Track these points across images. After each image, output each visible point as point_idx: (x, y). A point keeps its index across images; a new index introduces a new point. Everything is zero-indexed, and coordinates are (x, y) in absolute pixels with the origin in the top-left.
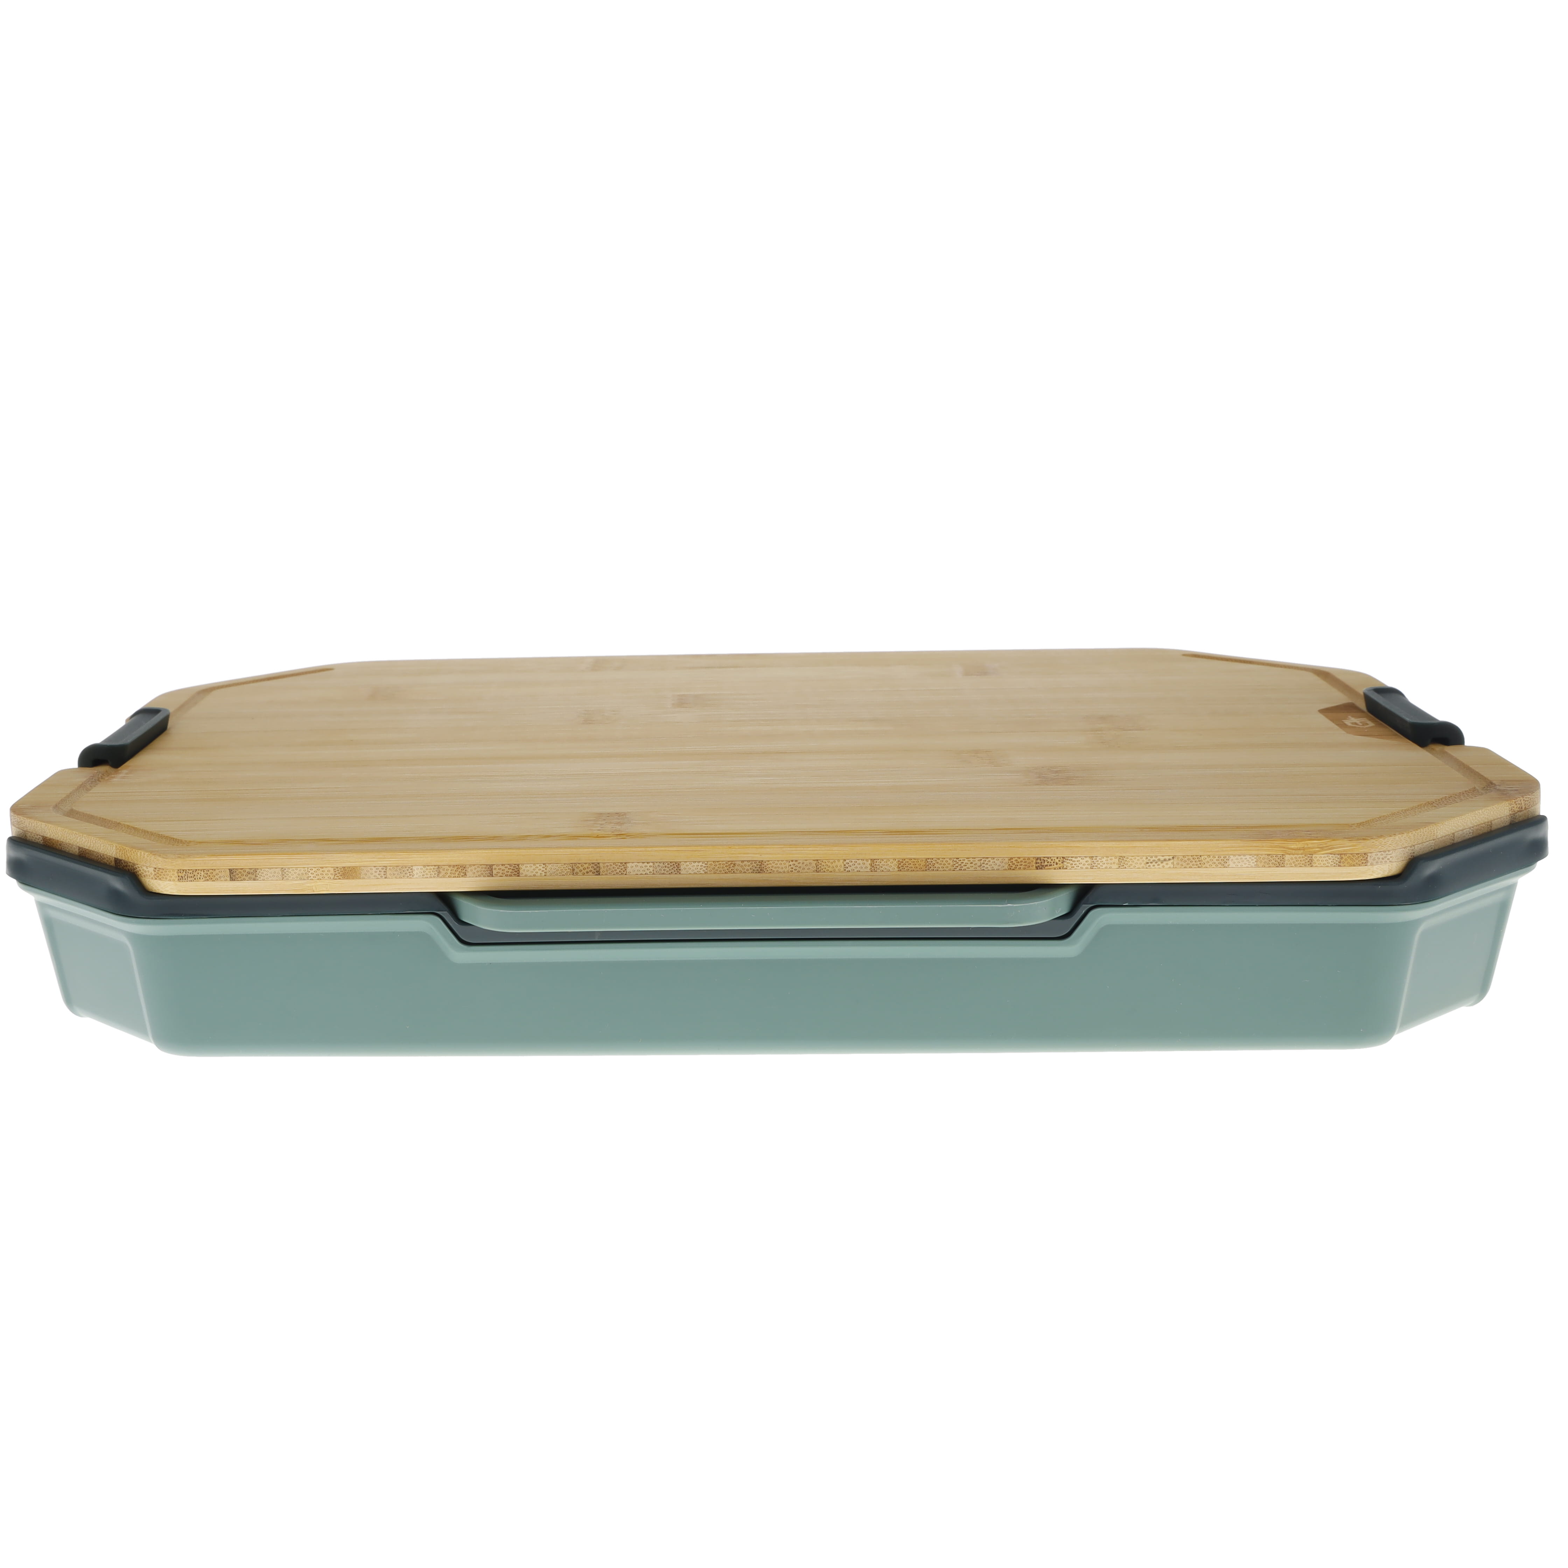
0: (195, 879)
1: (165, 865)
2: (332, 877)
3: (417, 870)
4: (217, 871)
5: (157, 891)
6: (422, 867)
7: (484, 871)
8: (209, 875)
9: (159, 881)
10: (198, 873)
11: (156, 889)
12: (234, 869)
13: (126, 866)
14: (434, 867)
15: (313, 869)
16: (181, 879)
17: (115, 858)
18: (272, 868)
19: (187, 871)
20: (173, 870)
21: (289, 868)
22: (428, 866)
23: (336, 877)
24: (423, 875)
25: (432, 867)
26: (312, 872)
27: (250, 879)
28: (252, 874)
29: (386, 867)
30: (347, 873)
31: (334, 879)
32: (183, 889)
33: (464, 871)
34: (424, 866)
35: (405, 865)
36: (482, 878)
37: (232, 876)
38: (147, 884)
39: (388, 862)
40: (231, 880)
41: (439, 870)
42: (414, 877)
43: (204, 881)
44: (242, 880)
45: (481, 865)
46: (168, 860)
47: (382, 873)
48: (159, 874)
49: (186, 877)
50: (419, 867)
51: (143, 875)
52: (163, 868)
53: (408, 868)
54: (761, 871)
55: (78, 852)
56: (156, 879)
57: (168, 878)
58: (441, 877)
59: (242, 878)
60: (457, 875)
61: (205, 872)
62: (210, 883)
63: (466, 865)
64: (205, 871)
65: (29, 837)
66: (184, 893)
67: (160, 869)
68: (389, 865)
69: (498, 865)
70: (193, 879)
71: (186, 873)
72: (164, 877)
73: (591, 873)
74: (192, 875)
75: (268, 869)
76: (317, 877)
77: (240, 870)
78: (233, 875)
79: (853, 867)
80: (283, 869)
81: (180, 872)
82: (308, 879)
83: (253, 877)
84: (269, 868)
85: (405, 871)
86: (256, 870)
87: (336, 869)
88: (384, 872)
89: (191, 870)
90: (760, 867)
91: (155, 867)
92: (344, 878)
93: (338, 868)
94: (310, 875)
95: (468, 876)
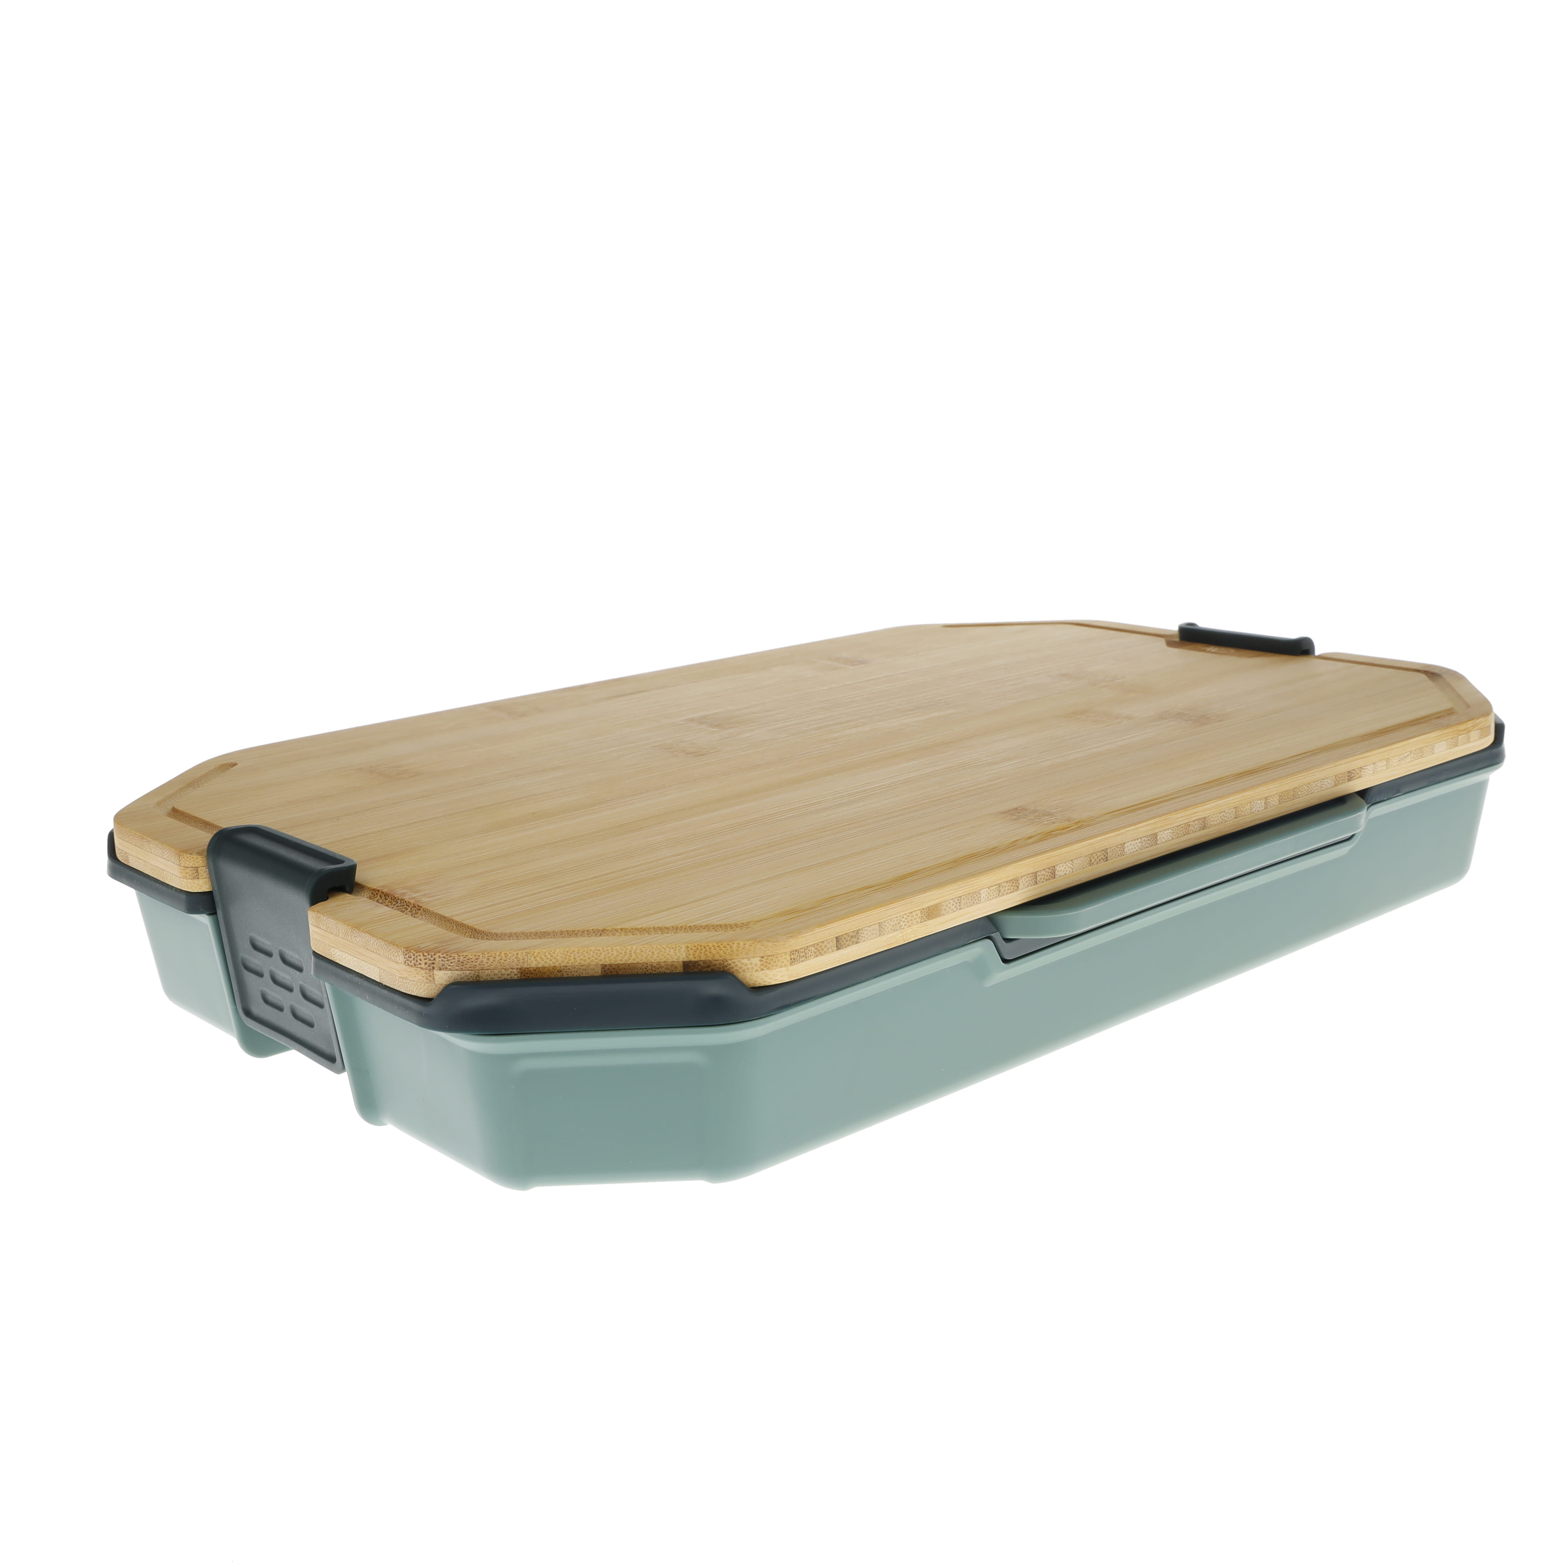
0: (806, 958)
1: (777, 950)
2: (919, 920)
3: (984, 893)
4: (826, 943)
5: (763, 984)
6: (987, 889)
7: (1031, 880)
8: (819, 949)
9: (767, 971)
10: (809, 950)
11: (761, 982)
12: (840, 936)
13: (709, 966)
14: (996, 887)
15: (904, 916)
16: (793, 961)
17: (684, 962)
18: (872, 925)
19: (800, 950)
20: (786, 953)
21: (885, 922)
22: (992, 886)
23: (922, 920)
24: (988, 898)
25: (994, 887)
26: (903, 920)
27: (853, 943)
28: (855, 937)
29: (961, 897)
30: (931, 913)
31: (921, 922)
32: (795, 972)
33: (1017, 884)
34: (989, 888)
35: (975, 890)
36: (1030, 888)
37: (838, 945)
38: (748, 980)
39: (961, 892)
40: (837, 950)
41: (999, 889)
42: (982, 901)
43: (814, 958)
44: (846, 947)
45: (1029, 874)
46: (779, 943)
47: (958, 907)
48: (767, 962)
49: (798, 958)
50: (985, 890)
51: (741, 971)
52: (773, 954)
53: (977, 894)
54: (1204, 827)
55: (600, 972)
56: (763, 969)
57: (780, 964)
58: (1001, 896)
59: (847, 943)
60: (1012, 890)
61: (816, 947)
62: (820, 958)
63: (1018, 878)
64: (815, 945)
65: (485, 976)
66: (795, 977)
67: (769, 956)
68: (963, 894)
69: (1040, 871)
70: (804, 958)
71: (798, 953)
72: (775, 964)
73: (1102, 861)
74: (804, 954)
75: (868, 928)
76: (908, 924)
77: (845, 936)
78: (840, 943)
79: (1255, 809)
80: (880, 924)
81: (793, 954)
82: (900, 929)
83: (856, 940)
84: (868, 926)
85: (974, 898)
86: (858, 932)
87: (923, 911)
88: (959, 903)
89: (803, 948)
90: (1204, 823)
91: (762, 955)
92: (929, 919)
93: (923, 909)
94: (902, 924)
95: (1020, 889)
